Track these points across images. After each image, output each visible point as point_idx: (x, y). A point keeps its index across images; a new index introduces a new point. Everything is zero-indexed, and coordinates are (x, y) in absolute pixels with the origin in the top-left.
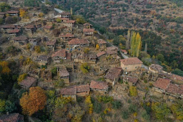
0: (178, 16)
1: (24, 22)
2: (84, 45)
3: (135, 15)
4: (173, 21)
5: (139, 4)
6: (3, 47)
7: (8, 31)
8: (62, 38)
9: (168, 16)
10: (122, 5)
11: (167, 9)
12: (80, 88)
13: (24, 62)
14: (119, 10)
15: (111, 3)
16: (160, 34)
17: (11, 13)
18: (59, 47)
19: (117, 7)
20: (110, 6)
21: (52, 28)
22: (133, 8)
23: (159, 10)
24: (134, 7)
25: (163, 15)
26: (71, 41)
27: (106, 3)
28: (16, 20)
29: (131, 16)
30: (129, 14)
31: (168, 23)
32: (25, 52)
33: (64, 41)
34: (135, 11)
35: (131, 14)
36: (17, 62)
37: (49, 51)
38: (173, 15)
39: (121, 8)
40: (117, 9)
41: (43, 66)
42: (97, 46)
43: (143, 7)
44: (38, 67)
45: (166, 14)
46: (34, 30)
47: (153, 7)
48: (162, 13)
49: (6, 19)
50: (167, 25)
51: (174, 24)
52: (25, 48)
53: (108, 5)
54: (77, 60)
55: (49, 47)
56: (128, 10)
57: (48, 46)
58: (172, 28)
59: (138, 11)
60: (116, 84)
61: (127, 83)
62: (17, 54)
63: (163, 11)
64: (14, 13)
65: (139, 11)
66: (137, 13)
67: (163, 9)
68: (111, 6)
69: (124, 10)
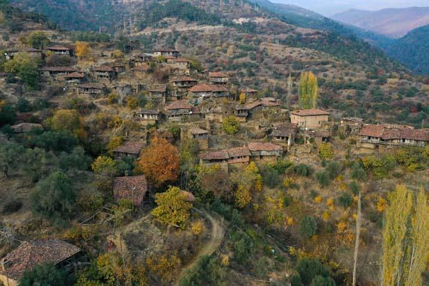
0: (354, 80)
1: (84, 66)
2: (219, 92)
3: (274, 82)
4: (349, 87)
5: (278, 62)
6: (56, 101)
7: (60, 77)
8: (176, 83)
9: (337, 80)
10: (245, 65)
11: (334, 70)
12: (232, 151)
13: (106, 124)
14: (242, 75)
15: (223, 62)
17: (56, 51)
18: (173, 98)
19: (236, 69)
20: (221, 68)
21: (150, 71)
22: (267, 70)
23: (318, 71)
24: (270, 68)
25: (327, 79)
26: (193, 88)
27: (213, 62)
28: (67, 62)
29: (267, 85)
30: (262, 81)
31: (340, 91)
32: (106, 109)
33: (180, 90)
34: (273, 75)
35: (266, 81)
36: (91, 126)
37: (156, 103)
38: (346, 78)
39: (244, 71)
40: (236, 72)
41: (149, 126)
42: (242, 96)
43: (287, 69)
44: (140, 128)
45: (334, 78)
46: (114, 75)
47: (307, 66)
48: (325, 76)
49: (47, 59)
50: (339, 95)
51: (351, 92)
52: (102, 103)
53: (216, 66)
54: (211, 117)
55: (156, 96)
56: (259, 74)
58: (349, 97)
59: (278, 76)
60: (292, 145)
61: (312, 141)
62: (89, 113)
63: (327, 73)
64: (61, 51)
65: (281, 74)
66: (277, 78)
67: (327, 70)
68: (224, 68)
69: (252, 74)
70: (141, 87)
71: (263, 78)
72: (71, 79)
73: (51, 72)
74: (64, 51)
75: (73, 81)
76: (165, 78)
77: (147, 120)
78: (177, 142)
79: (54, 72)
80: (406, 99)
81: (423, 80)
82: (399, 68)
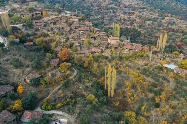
0: (153, 17)
1: (46, 19)
2: (87, 31)
3: (122, 16)
4: (150, 20)
5: (126, 7)
6: (37, 33)
7: (38, 24)
8: (73, 27)
9: (147, 17)
10: (112, 8)
11: (147, 12)
12: (86, 51)
13: (52, 41)
14: (110, 12)
15: (103, 6)
16: (140, 29)
17: (37, 13)
18: (72, 33)
19: (108, 10)
20: (102, 9)
21: (66, 22)
22: (121, 11)
23: (141, 12)
24: (122, 10)
25: (143, 16)
26: (79, 29)
27: (99, 6)
28: (40, 18)
29: (120, 17)
30: (118, 15)
31: (147, 21)
32: (51, 35)
33: (75, 29)
34: (123, 13)
35: (119, 15)
36: (47, 41)
37: (67, 34)
38: (151, 16)
39: (111, 11)
40: (108, 11)
41: (64, 42)
42: (95, 32)
43: (129, 10)
44: (61, 43)
45: (146, 15)
46: (54, 23)
47: (136, 9)
48: (143, 14)
49: (34, 17)
50: (146, 23)
51: (150, 22)
52: (51, 33)
53: (101, 8)
54: (83, 39)
56: (117, 12)
57: (66, 31)
58: (149, 25)
59: (125, 13)
60: (105, 49)
61: (111, 48)
62: (47, 37)
63: (144, 13)
64: (38, 13)
65: (126, 13)
66: (124, 14)
67: (144, 12)
68: (104, 9)
69: (114, 12)
70: (63, 28)
71: (119, 14)
72: (41, 25)
73: (35, 22)
74: (39, 13)
75: (42, 26)
76: (70, 25)
77: (63, 40)
78: (71, 47)
79: (36, 22)
80: (170, 26)
81: (179, 18)
82: (182, 7)
